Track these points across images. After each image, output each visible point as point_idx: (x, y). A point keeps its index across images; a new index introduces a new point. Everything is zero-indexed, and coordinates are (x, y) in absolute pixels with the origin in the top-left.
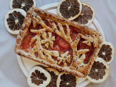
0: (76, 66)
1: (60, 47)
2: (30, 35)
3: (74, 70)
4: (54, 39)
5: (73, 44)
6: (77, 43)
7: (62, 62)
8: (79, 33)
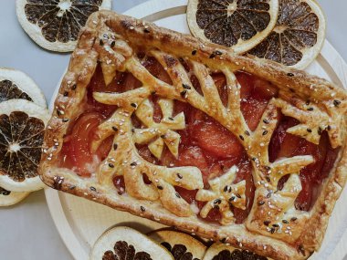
0: (267, 219)
1: (205, 151)
2: (95, 111)
3: (260, 237)
4: (183, 125)
5: (255, 138)
6: (269, 136)
7: (217, 208)
8: (274, 99)
